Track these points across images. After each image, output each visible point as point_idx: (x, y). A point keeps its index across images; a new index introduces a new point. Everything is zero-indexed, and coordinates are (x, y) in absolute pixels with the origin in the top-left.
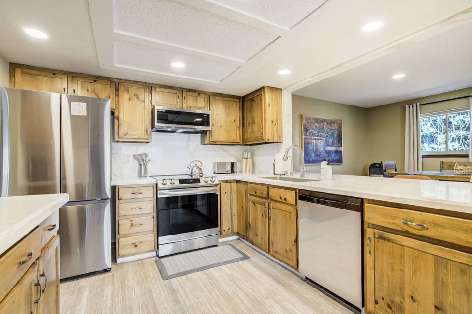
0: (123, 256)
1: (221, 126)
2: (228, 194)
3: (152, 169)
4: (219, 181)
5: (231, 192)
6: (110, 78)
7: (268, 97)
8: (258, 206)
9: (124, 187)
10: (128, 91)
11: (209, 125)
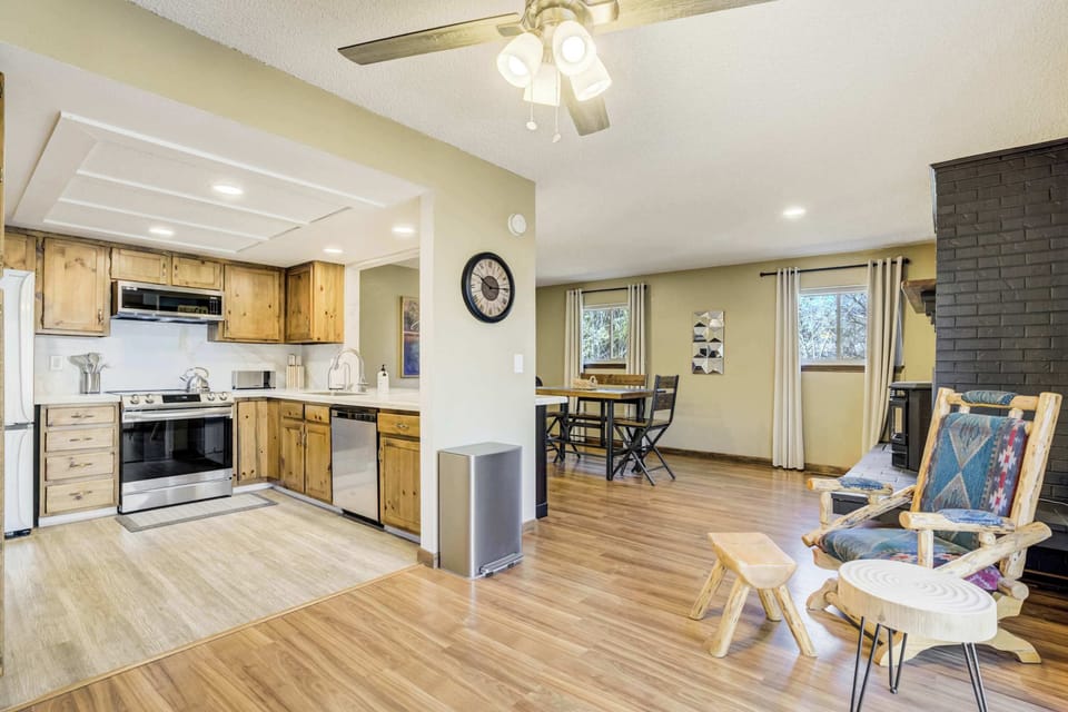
0: (53, 514)
1: (245, 314)
2: (252, 418)
3: (108, 380)
4: (235, 399)
5: (257, 416)
6: (26, 229)
7: (319, 276)
8: (293, 431)
9: (57, 407)
10: (63, 252)
11: (220, 313)
